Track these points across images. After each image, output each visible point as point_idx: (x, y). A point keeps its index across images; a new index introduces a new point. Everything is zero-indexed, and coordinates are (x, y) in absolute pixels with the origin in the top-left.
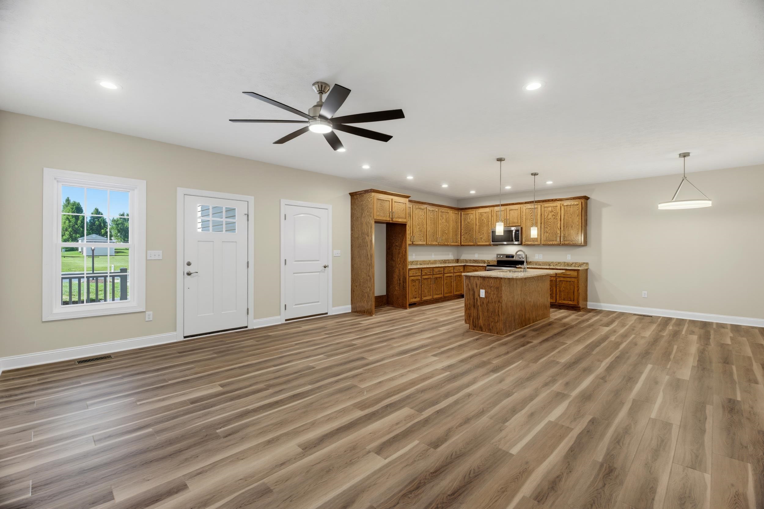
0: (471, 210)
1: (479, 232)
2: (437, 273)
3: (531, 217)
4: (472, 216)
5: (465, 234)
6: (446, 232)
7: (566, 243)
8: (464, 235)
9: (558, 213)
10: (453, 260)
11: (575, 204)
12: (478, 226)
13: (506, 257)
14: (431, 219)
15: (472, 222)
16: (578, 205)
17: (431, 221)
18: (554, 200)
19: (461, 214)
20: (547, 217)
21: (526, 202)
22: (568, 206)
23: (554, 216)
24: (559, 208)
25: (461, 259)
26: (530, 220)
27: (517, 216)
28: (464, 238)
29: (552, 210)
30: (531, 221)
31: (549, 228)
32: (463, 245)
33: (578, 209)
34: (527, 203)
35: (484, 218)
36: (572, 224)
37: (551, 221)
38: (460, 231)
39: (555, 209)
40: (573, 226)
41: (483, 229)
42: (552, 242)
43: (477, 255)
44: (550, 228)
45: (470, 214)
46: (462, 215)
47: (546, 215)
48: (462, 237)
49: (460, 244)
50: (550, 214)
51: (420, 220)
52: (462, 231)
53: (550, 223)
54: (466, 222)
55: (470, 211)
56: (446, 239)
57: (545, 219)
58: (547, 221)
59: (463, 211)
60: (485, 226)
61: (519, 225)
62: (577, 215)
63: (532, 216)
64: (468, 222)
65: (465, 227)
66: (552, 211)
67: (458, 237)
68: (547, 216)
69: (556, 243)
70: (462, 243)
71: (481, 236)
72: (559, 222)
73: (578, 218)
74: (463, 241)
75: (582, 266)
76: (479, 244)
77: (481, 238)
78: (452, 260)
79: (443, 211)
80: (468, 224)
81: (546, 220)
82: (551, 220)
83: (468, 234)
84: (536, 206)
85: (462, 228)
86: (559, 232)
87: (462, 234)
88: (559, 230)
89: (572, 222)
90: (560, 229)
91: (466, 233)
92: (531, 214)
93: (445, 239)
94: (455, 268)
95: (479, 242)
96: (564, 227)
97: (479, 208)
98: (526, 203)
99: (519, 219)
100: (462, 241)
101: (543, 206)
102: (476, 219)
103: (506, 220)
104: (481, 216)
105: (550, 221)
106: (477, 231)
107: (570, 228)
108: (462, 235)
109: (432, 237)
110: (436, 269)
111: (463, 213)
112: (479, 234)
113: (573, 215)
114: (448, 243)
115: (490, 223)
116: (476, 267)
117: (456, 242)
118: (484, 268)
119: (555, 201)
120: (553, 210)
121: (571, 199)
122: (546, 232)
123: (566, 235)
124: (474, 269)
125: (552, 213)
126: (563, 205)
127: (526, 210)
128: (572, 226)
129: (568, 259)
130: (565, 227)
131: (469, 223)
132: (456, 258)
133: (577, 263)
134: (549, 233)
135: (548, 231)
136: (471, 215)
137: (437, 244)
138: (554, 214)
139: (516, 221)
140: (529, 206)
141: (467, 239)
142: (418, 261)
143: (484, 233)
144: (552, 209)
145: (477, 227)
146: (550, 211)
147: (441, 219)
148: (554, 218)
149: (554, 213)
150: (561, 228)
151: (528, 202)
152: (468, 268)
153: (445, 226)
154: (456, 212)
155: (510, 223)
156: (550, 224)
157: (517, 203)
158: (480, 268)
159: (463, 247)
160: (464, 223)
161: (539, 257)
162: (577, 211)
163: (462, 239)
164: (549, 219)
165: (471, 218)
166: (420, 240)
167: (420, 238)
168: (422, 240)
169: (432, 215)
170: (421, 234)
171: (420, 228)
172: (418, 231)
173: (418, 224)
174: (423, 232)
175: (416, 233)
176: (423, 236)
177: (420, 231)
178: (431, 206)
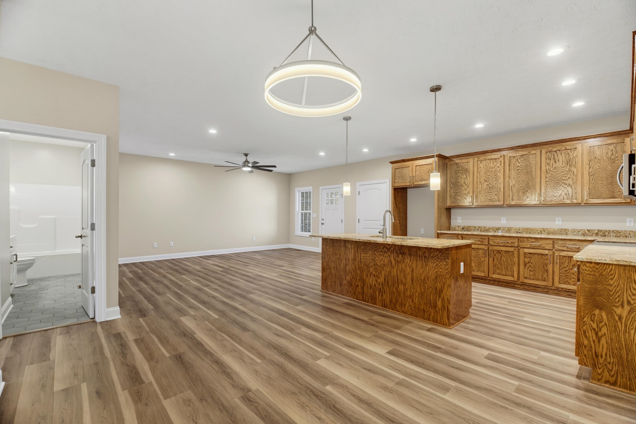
14: (518, 168)
17: (519, 171)
51: (489, 174)
142: (512, 228)
166: (489, 200)
167: (489, 197)
168: (494, 200)
169: (522, 162)
170: (492, 192)
171: (490, 184)
172: (485, 188)
173: (485, 179)
174: (496, 189)
175: (480, 191)
176: (496, 195)
177: (490, 188)
178: (518, 150)
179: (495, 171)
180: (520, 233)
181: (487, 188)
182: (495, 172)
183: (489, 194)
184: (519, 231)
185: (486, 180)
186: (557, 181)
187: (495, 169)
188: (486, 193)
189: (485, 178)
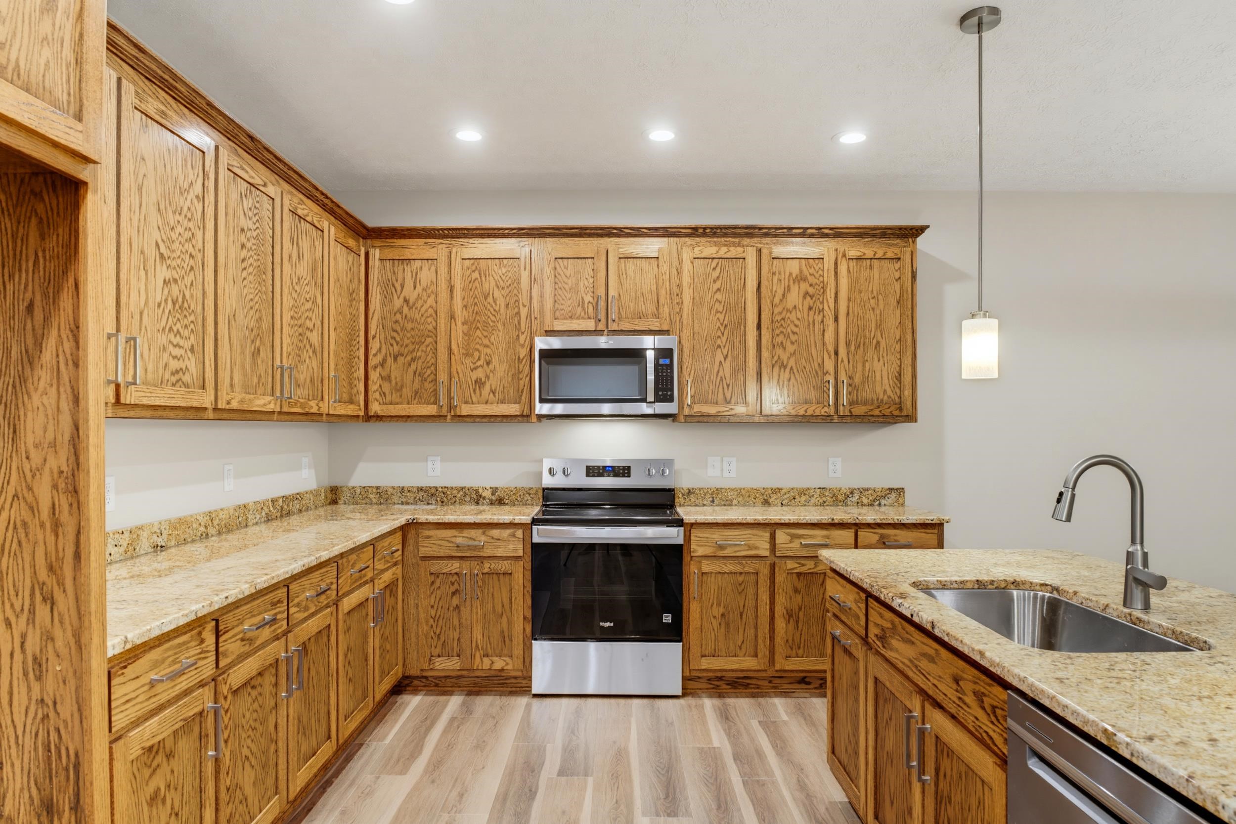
0: (421, 241)
1: (467, 355)
2: (306, 608)
3: (718, 296)
4: (426, 275)
5: (390, 360)
6: (314, 337)
7: (859, 410)
8: (383, 364)
9: (824, 288)
10: (316, 493)
11: (890, 255)
12: (463, 324)
13: (588, 475)
14: (243, 239)
15: (431, 301)
16: (899, 259)
18: (809, 231)
19: (367, 255)
20: (781, 300)
21: (695, 229)
22: (864, 263)
23: (812, 297)
24: (828, 264)
25: (352, 483)
26: (713, 312)
27: (654, 288)
28: (387, 378)
29: (801, 271)
30: (717, 312)
31: (791, 348)
32: (379, 418)
33: (897, 275)
34: (698, 236)
35: (493, 283)
36: (879, 335)
37: (798, 319)
38: (362, 342)
39: (812, 271)
40: (883, 344)
41: (486, 342)
42: (806, 407)
43: (438, 464)
44: (795, 347)
45: (418, 264)
46: (375, 263)
47: (780, 292)
48: (374, 376)
49: (362, 413)
50: (795, 289)
51: (172, 219)
52: (374, 346)
53: (796, 326)
54: (398, 303)
55: (415, 248)
56: (312, 380)
57: (776, 311)
58: (783, 319)
59: (377, 243)
60: (500, 325)
61: (665, 328)
62: (893, 301)
63: (719, 290)
64: (406, 301)
65: (389, 324)
66: (801, 278)
67: (355, 375)
68: (784, 295)
69: (817, 413)
70: (375, 408)
71: (480, 374)
72: (830, 321)
73: (898, 312)
74: (377, 395)
75: (883, 502)
76: (465, 410)
77: (479, 383)
78: (311, 492)
79: (300, 212)
80: (406, 310)
81: (780, 313)
82: (799, 315)
83: (409, 358)
84: (740, 249)
85: (372, 332)
86: (829, 365)
87: (373, 362)
88: (830, 357)
89: (878, 326)
90: (832, 353)
91: (395, 359)
92: (715, 281)
93: (308, 380)
94: (379, 545)
95: (466, 403)
96: (848, 344)
97: (466, 236)
98: (695, 232)
99: (662, 301)
100: (374, 395)
101: (765, 252)
102: (451, 289)
103: (602, 304)
104: (476, 275)
105: (793, 316)
106: (454, 347)
107: (871, 353)
108: (375, 367)
109: (248, 361)
110: (304, 581)
111: (375, 254)
112: (468, 361)
113: (881, 302)
114: (321, 405)
115: (524, 312)
116: (473, 533)
117: (351, 402)
118: (519, 533)
119: (812, 236)
120: (806, 272)
121: (874, 236)
122: (779, 364)
123: (857, 379)
124: (459, 540)
125: (804, 286)
126: (844, 255)
127: (692, 263)
128: (878, 343)
129: (831, 474)
130: (853, 348)
131: (410, 308)
132: (327, 482)
133: (867, 490)
134: (791, 368)
135: (789, 358)
136: (425, 269)
137: (271, 407)
138: (811, 290)
139: (651, 308)
140: (707, 248)
141: (399, 389)
142: (140, 528)
143: (495, 361)
144: (804, 268)
145: (459, 329)
146: (794, 276)
147: (290, 256)
148: (810, 308)
149: (811, 285)
150: (836, 353)
151: (705, 229)
152: (428, 537)
153: (308, 305)
154: (351, 243)
155: (624, 315)
156: (794, 333)
157: (656, 229)
158: (495, 533)
159: (373, 426)
160: (383, 304)
161: (722, 470)
162: (897, 286)
163: (373, 387)
164: (788, 310)
165: (424, 284)
166: (173, 374)
167: (174, 357)
168: (187, 378)
169: (250, 214)
170: (181, 331)
171: (175, 281)
172: (158, 300)
173: (157, 245)
174: (192, 318)
175: (141, 314)
176: (192, 350)
177: (174, 303)
178: (240, 150)
179: (189, 215)
180: (162, 547)
181: (166, 300)
182: (189, 220)
183: (171, 336)
184: (160, 541)
185: (163, 249)
186: (300, 330)
187: (188, 203)
188: (164, 329)
189: (156, 235)
